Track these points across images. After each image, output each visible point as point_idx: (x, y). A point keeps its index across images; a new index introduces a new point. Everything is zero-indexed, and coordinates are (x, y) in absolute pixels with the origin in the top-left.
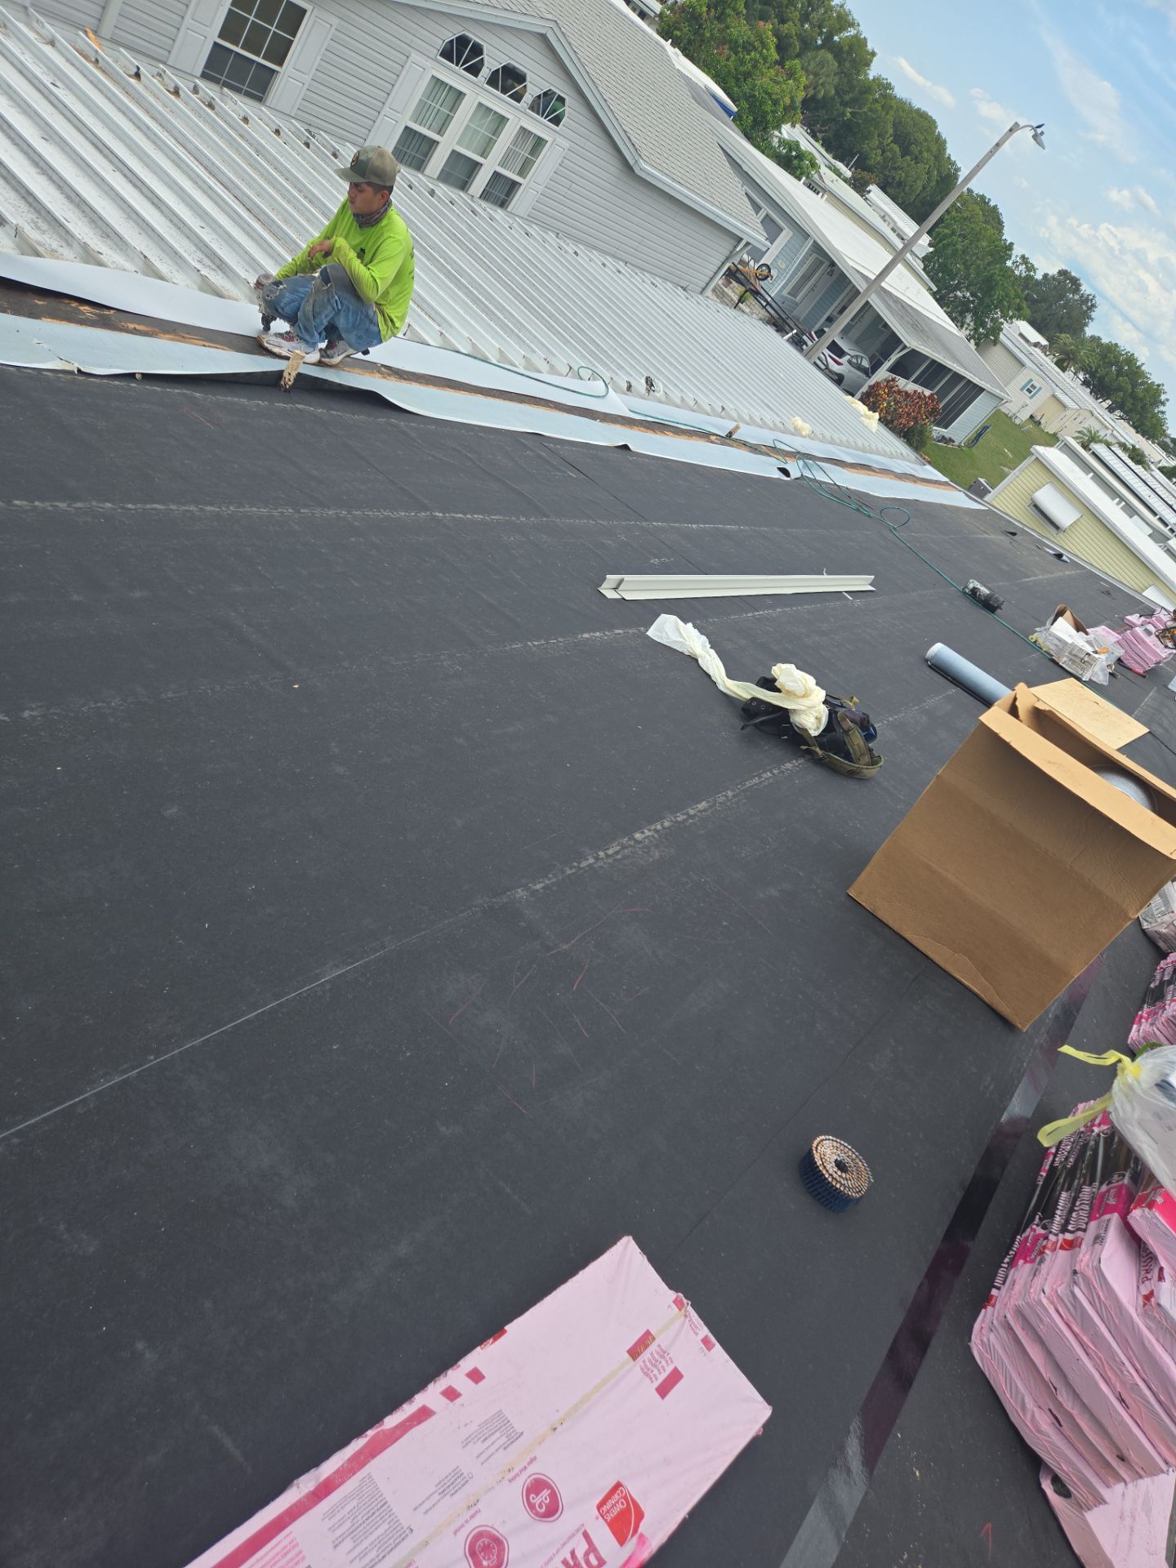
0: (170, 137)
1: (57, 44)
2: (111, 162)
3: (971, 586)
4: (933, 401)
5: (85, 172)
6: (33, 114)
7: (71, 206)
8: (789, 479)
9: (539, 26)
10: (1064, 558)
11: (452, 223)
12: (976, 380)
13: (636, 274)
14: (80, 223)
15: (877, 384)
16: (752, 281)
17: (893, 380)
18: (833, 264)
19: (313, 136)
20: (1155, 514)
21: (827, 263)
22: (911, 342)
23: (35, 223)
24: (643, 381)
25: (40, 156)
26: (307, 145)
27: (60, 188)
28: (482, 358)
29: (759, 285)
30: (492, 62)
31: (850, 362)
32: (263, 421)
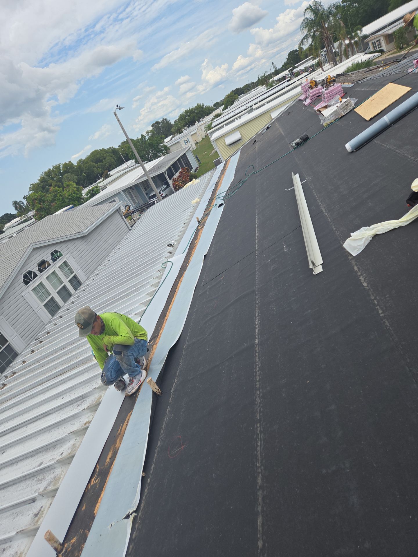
3: (294, 145)
4: (184, 169)
5: (23, 441)
7: (36, 457)
8: (224, 204)
9: (30, 250)
10: (269, 126)
11: (87, 299)
12: (182, 154)
13: (121, 243)
14: (45, 457)
15: (173, 184)
16: (129, 212)
17: (173, 179)
18: (130, 188)
19: (39, 339)
20: (242, 111)
21: (130, 189)
22: (164, 170)
23: (39, 480)
24: (169, 247)
25: (10, 461)
26: (41, 342)
27: (26, 458)
28: (150, 302)
29: (131, 211)
30: (35, 270)
31: (163, 191)
32: (181, 413)
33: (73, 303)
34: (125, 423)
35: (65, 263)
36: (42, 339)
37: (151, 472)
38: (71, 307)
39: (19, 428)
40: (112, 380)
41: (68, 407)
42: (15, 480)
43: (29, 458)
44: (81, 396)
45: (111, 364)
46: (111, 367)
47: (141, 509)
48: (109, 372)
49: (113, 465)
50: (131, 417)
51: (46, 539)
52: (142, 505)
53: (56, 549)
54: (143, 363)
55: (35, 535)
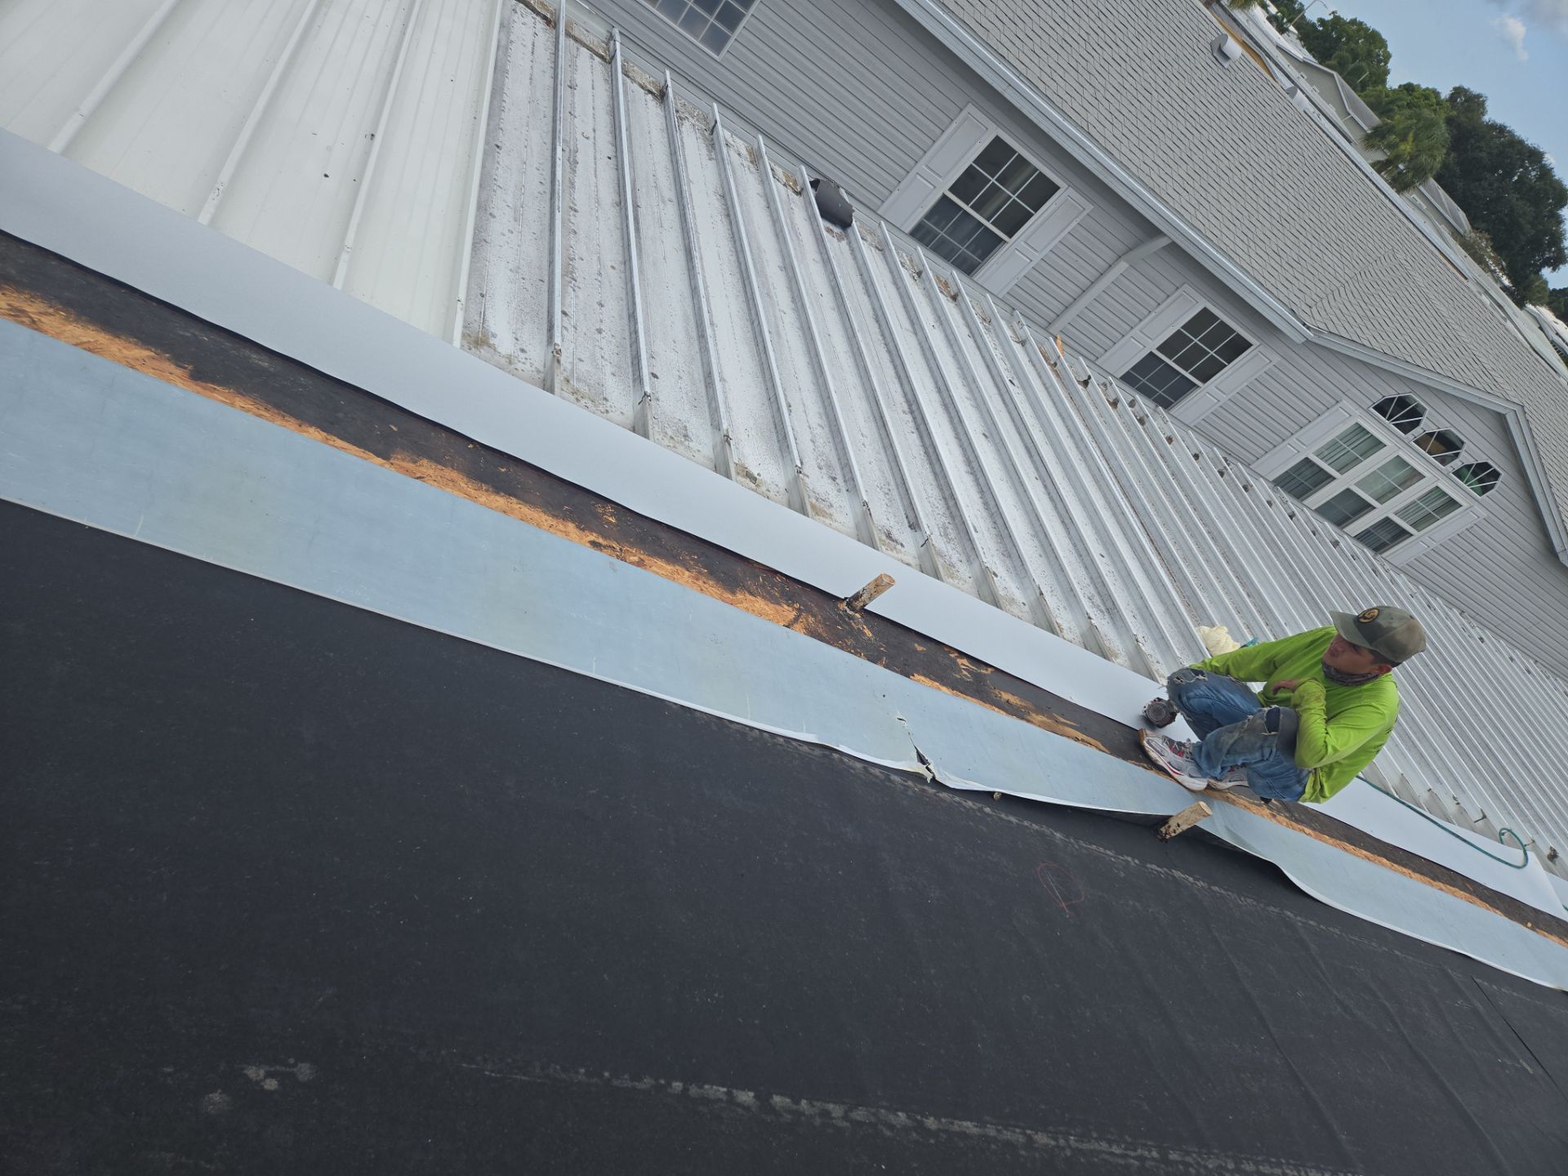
0: (1097, 449)
1: (1027, 345)
2: (1037, 469)
5: (1011, 478)
6: (984, 411)
7: (985, 514)
9: (1499, 405)
14: (987, 534)
19: (1228, 465)
23: (945, 529)
25: (977, 457)
26: (1222, 474)
27: (981, 492)
28: (1383, 788)
30: (1427, 425)
32: (1131, 903)
33: (1336, 544)
34: (1081, 736)
35: (1452, 504)
36: (1229, 475)
37: (1003, 816)
38: (1322, 541)
39: (1034, 462)
40: (1184, 699)
41: (1085, 573)
42: (945, 477)
43: (981, 498)
44: (1114, 604)
45: (1231, 699)
46: (1222, 695)
47: (938, 792)
48: (1207, 692)
49: (996, 709)
50: (1094, 750)
51: (881, 577)
52: (943, 795)
53: (857, 597)
54: (1221, 781)
55: (859, 540)
